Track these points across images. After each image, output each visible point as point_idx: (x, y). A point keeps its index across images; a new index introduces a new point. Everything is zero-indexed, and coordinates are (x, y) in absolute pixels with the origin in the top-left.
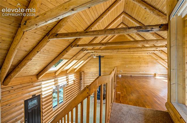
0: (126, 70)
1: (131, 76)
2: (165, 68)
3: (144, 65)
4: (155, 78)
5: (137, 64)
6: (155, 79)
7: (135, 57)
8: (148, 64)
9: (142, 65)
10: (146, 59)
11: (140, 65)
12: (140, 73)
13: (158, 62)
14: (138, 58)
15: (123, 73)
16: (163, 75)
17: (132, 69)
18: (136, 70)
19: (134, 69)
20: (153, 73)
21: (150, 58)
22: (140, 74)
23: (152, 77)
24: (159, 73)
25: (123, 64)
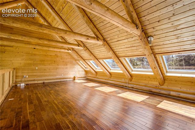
0: (35, 74)
1: (44, 83)
2: (83, 70)
3: (62, 67)
4: (75, 82)
5: (54, 65)
6: (74, 84)
7: (50, 54)
8: (67, 65)
9: (60, 67)
10: (65, 58)
11: (57, 66)
12: (57, 77)
13: (77, 63)
14: (54, 56)
15: (29, 79)
16: (81, 77)
17: (45, 72)
18: (51, 73)
19: (48, 72)
20: (72, 77)
21: (69, 57)
22: (57, 79)
23: (71, 82)
24: (79, 76)
25: (30, 64)
